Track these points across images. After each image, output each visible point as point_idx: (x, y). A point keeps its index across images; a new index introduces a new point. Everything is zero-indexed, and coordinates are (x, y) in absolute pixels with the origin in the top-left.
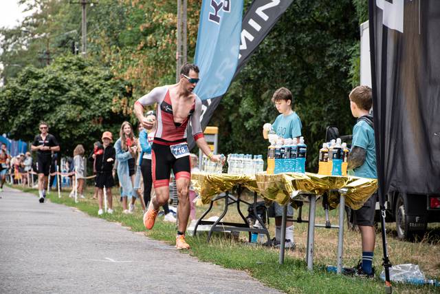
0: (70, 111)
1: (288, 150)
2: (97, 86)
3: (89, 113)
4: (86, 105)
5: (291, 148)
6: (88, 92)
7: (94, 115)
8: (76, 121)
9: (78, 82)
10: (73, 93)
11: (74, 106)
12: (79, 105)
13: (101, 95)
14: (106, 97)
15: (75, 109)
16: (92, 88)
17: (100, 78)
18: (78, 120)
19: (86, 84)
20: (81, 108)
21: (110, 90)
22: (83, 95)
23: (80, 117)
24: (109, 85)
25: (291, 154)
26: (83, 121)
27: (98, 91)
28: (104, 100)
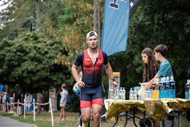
0: (30, 66)
1: (164, 85)
2: (46, 50)
3: (42, 66)
4: (40, 61)
5: (165, 83)
6: (40, 53)
7: (45, 68)
8: (34, 72)
9: (35, 48)
10: (31, 54)
11: (32, 62)
12: (35, 61)
13: (49, 55)
14: (51, 56)
15: (33, 64)
16: (43, 51)
17: (47, 45)
18: (35, 71)
19: (39, 49)
20: (37, 63)
21: (54, 52)
22: (38, 55)
23: (36, 68)
24: (53, 49)
25: (165, 87)
26: (38, 71)
27: (46, 53)
28: (50, 58)
